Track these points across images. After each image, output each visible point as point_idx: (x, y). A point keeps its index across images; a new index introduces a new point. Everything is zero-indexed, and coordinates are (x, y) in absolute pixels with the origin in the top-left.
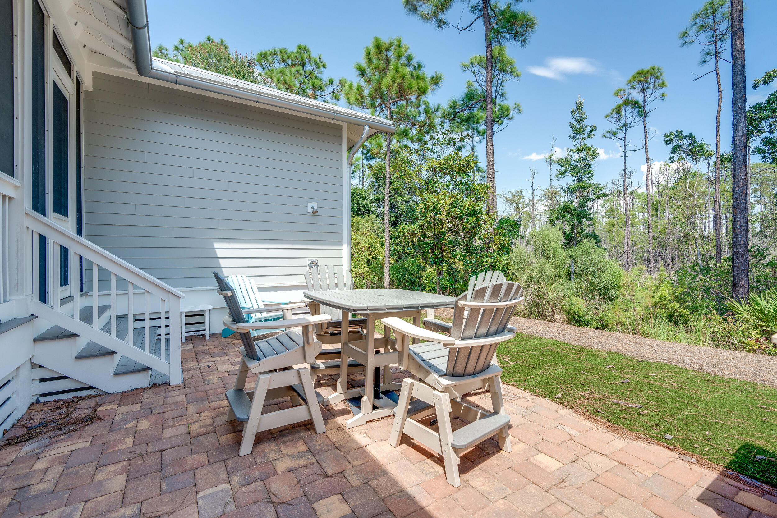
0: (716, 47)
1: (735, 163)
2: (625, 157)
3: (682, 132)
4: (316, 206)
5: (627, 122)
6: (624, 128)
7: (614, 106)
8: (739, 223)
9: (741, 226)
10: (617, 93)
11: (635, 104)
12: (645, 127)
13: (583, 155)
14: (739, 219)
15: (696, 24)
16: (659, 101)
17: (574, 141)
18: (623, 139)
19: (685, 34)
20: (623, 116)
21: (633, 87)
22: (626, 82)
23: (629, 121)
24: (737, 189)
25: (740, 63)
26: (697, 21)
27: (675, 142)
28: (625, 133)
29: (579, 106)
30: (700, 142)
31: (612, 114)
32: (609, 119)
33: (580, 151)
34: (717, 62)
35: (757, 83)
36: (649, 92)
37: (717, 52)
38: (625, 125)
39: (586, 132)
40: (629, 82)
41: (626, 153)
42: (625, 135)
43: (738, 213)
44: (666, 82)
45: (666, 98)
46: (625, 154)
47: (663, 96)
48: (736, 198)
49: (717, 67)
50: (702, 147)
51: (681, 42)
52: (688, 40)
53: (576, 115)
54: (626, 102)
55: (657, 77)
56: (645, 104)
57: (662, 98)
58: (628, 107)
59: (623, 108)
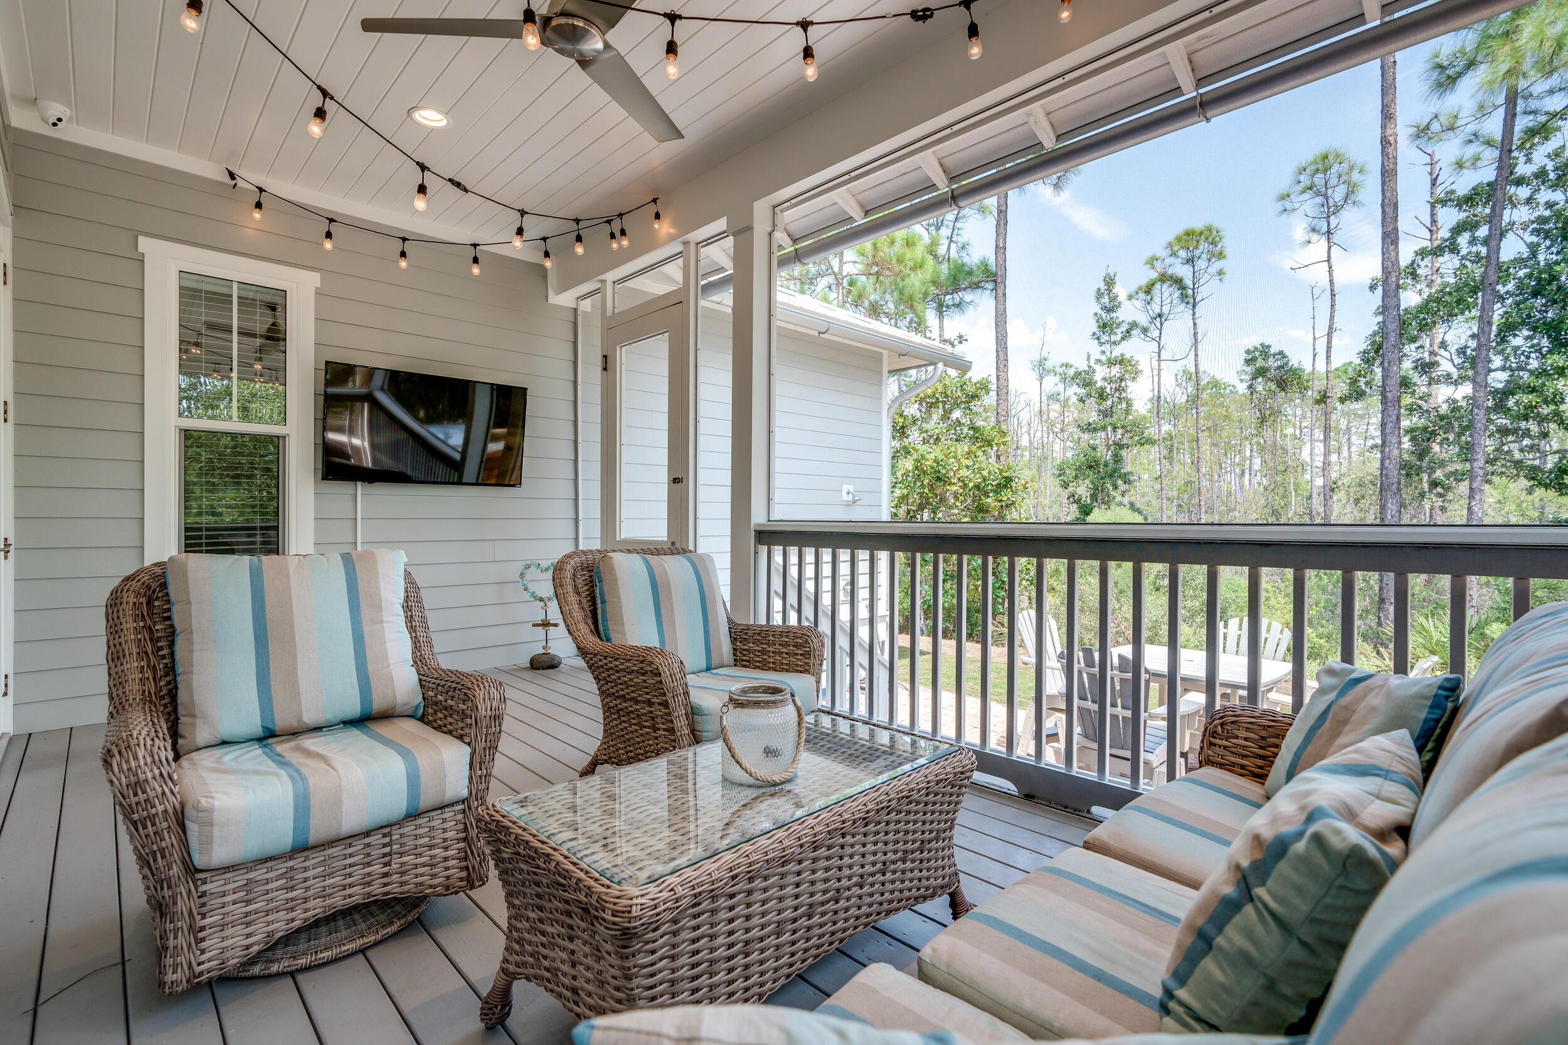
0: (1329, 225)
1: (1386, 424)
2: (1159, 370)
3: (1269, 347)
4: (851, 488)
5: (1163, 311)
6: (1158, 319)
7: (1144, 281)
8: (1389, 512)
9: (1392, 516)
10: (1151, 262)
11: (1178, 282)
12: (1195, 324)
13: (1116, 371)
14: (1389, 505)
15: (1300, 182)
16: (1215, 281)
17: (1101, 344)
18: (1157, 339)
19: (1285, 197)
20: (1157, 300)
21: (1174, 254)
22: (1164, 244)
23: (1166, 310)
24: (1387, 461)
25: (1394, 279)
26: (1302, 178)
28: (1161, 330)
29: (1110, 282)
30: (1296, 365)
31: (1137, 293)
32: (1134, 301)
33: (1111, 363)
34: (1329, 248)
35: (1376, 284)
36: (1201, 264)
37: (1329, 232)
38: (1160, 315)
39: (1120, 331)
40: (1170, 245)
41: (1161, 363)
42: (1160, 334)
43: (1389, 496)
44: (1227, 252)
45: (1226, 278)
46: (1159, 365)
47: (1220, 274)
48: (1386, 475)
49: (1329, 256)
50: (1296, 373)
51: (1279, 206)
52: (1288, 206)
53: (1104, 300)
54: (1163, 278)
55: (1214, 243)
56: (1194, 284)
57: (1219, 278)
58: (1165, 286)
59: (1158, 286)
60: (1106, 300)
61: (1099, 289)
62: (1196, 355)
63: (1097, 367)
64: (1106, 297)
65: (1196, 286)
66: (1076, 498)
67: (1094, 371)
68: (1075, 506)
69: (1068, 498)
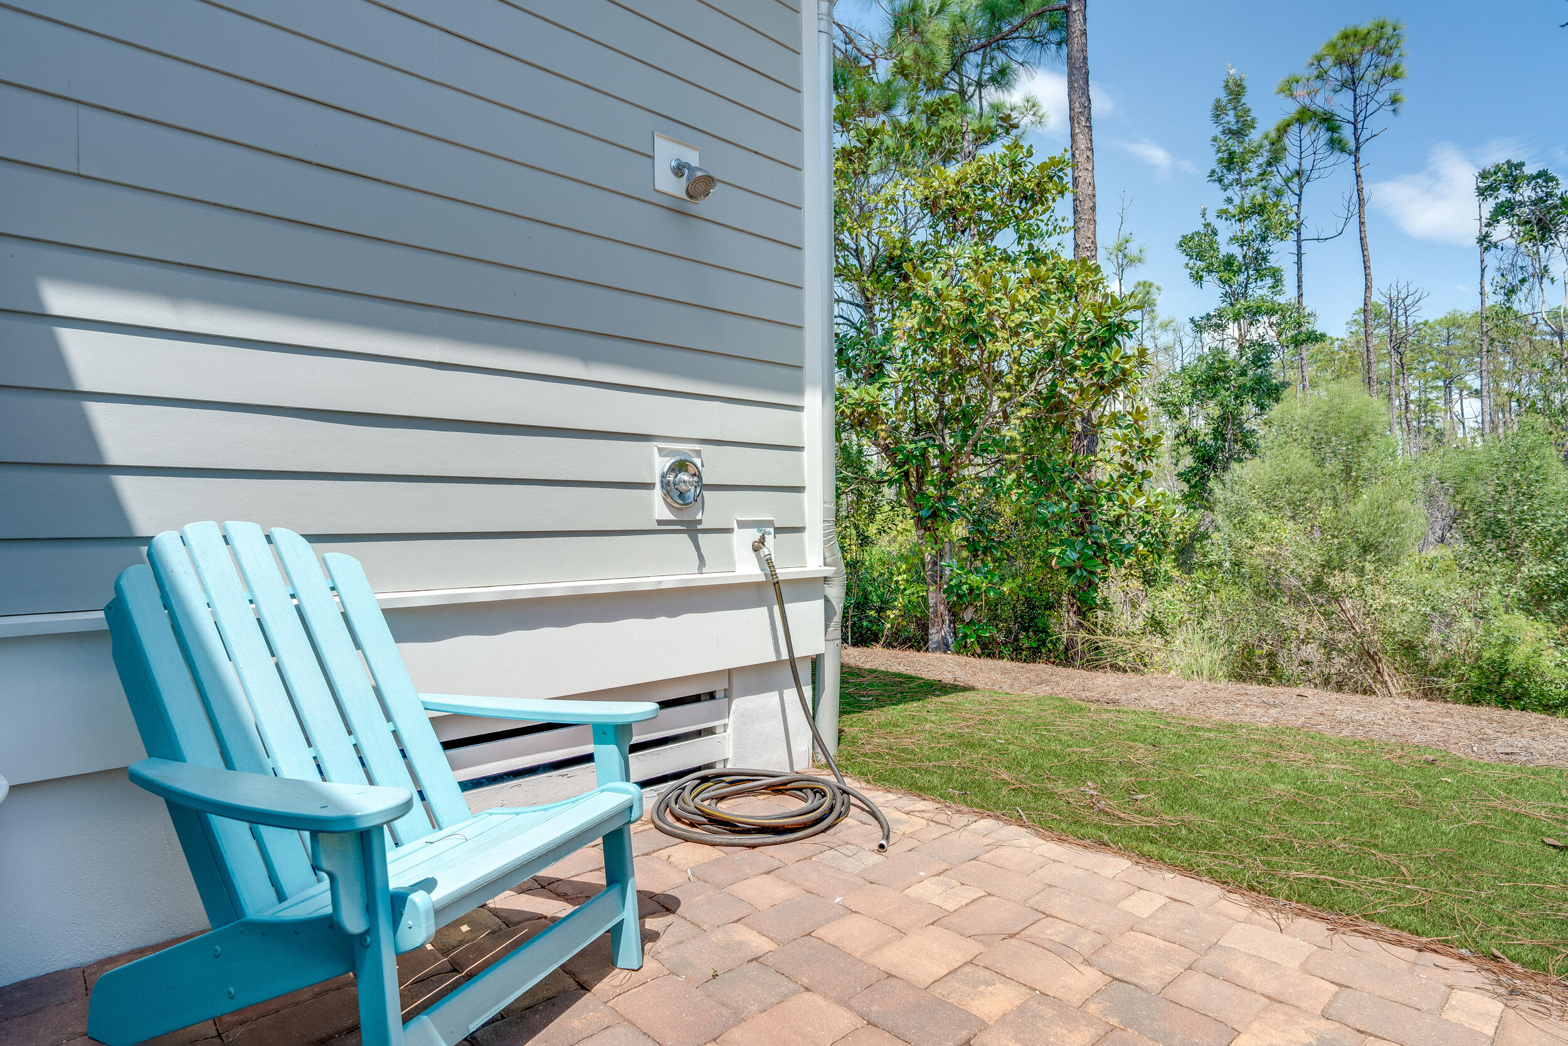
2: (1299, 255)
3: (1519, 166)
5: (1303, 167)
6: (1296, 180)
10: (1289, 87)
11: (1328, 121)
12: (1358, 176)
16: (1387, 112)
17: (1225, 187)
18: (1295, 210)
20: (1294, 150)
21: (1322, 74)
22: (1309, 58)
23: (1307, 164)
27: (1504, 194)
28: (1300, 196)
33: (1243, 214)
36: (1366, 87)
38: (1298, 173)
40: (1318, 59)
41: (1303, 243)
42: (1300, 200)
44: (1404, 67)
45: (1402, 107)
46: (1299, 247)
47: (1394, 101)
53: (1227, 118)
54: (1304, 116)
55: (1386, 53)
56: (1356, 116)
57: (1392, 108)
58: (1306, 129)
59: (1295, 128)
60: (1231, 117)
61: (1218, 101)
62: (1362, 223)
63: (1221, 225)
64: (1232, 113)
65: (1360, 118)
66: (1189, 435)
67: (1215, 233)
68: (1187, 449)
69: (1177, 437)
